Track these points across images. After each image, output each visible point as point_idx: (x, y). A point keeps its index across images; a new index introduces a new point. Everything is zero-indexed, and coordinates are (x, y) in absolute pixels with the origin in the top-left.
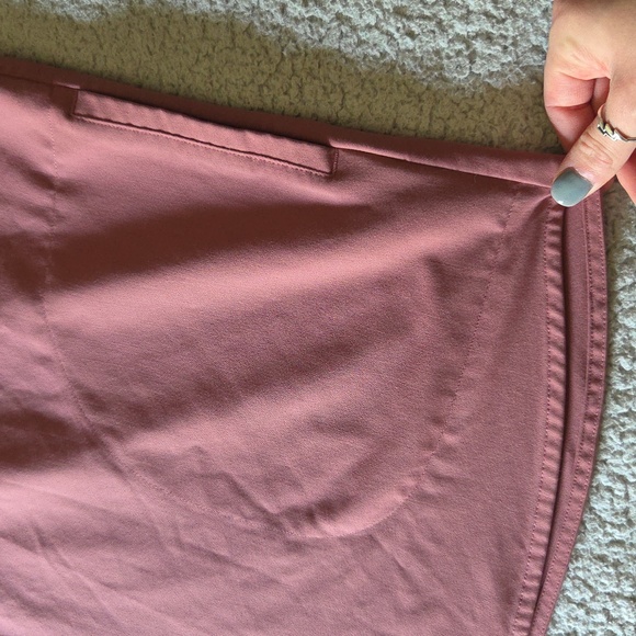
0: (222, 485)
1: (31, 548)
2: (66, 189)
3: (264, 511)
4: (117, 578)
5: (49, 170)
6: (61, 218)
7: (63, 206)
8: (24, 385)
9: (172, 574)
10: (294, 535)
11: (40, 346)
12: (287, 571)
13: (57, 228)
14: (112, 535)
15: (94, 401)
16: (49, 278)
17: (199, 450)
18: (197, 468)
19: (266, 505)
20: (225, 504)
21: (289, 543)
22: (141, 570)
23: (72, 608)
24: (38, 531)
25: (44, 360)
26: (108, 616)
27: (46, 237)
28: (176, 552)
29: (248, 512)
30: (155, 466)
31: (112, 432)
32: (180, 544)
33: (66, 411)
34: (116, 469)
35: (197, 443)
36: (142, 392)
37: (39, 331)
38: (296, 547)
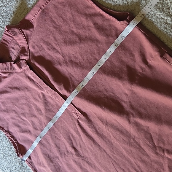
0: (148, 136)
1: (103, 124)
2: (150, 67)
3: (154, 144)
4: (118, 138)
6: (145, 71)
7: (147, 69)
8: (119, 96)
9: (130, 144)
10: (158, 151)
11: (127, 92)
12: (152, 156)
13: (143, 73)
14: (122, 131)
15: (132, 107)
16: (137, 82)
17: (148, 127)
18: (146, 130)
19: (155, 144)
20: (147, 139)
21: (156, 152)
22: (123, 139)
23: (105, 137)
24: (106, 121)
25: (126, 95)
26: (112, 142)
27: (140, 73)
28: (132, 140)
29: (151, 142)
30: (137, 125)
31: (132, 114)
32: (134, 140)
33: (125, 106)
34: (129, 121)
35: (149, 126)
36: (142, 111)
37: (129, 89)
38: (157, 154)
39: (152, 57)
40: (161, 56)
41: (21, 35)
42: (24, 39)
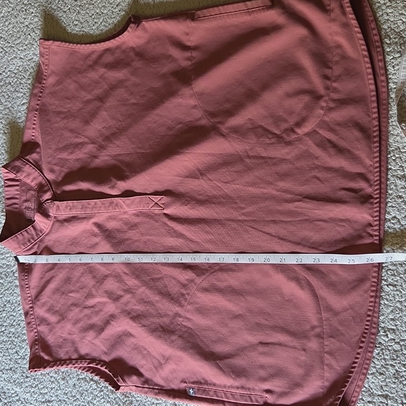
0: (260, 130)
1: (198, 178)
2: (195, 48)
3: (276, 134)
4: (229, 178)
5: (189, 44)
6: (194, 58)
7: (195, 54)
8: (189, 119)
9: (249, 169)
10: (288, 139)
11: (192, 102)
12: (288, 154)
13: (193, 62)
14: (227, 162)
15: (212, 115)
16: (193, 77)
17: (250, 119)
18: (250, 126)
19: (276, 132)
20: (262, 136)
21: (286, 142)
22: (237, 172)
23: (215, 197)
24: (199, 170)
25: (194, 107)
26: (228, 195)
27: (190, 66)
28: (247, 160)
29: (270, 136)
30: (236, 130)
31: (220, 123)
32: (249, 157)
33: (204, 122)
34: (223, 135)
35: (249, 117)
36: (227, 106)
37: (192, 96)
38: (289, 143)
39: (187, 34)
40: (193, 19)
41: (28, 166)
42: (34, 170)
